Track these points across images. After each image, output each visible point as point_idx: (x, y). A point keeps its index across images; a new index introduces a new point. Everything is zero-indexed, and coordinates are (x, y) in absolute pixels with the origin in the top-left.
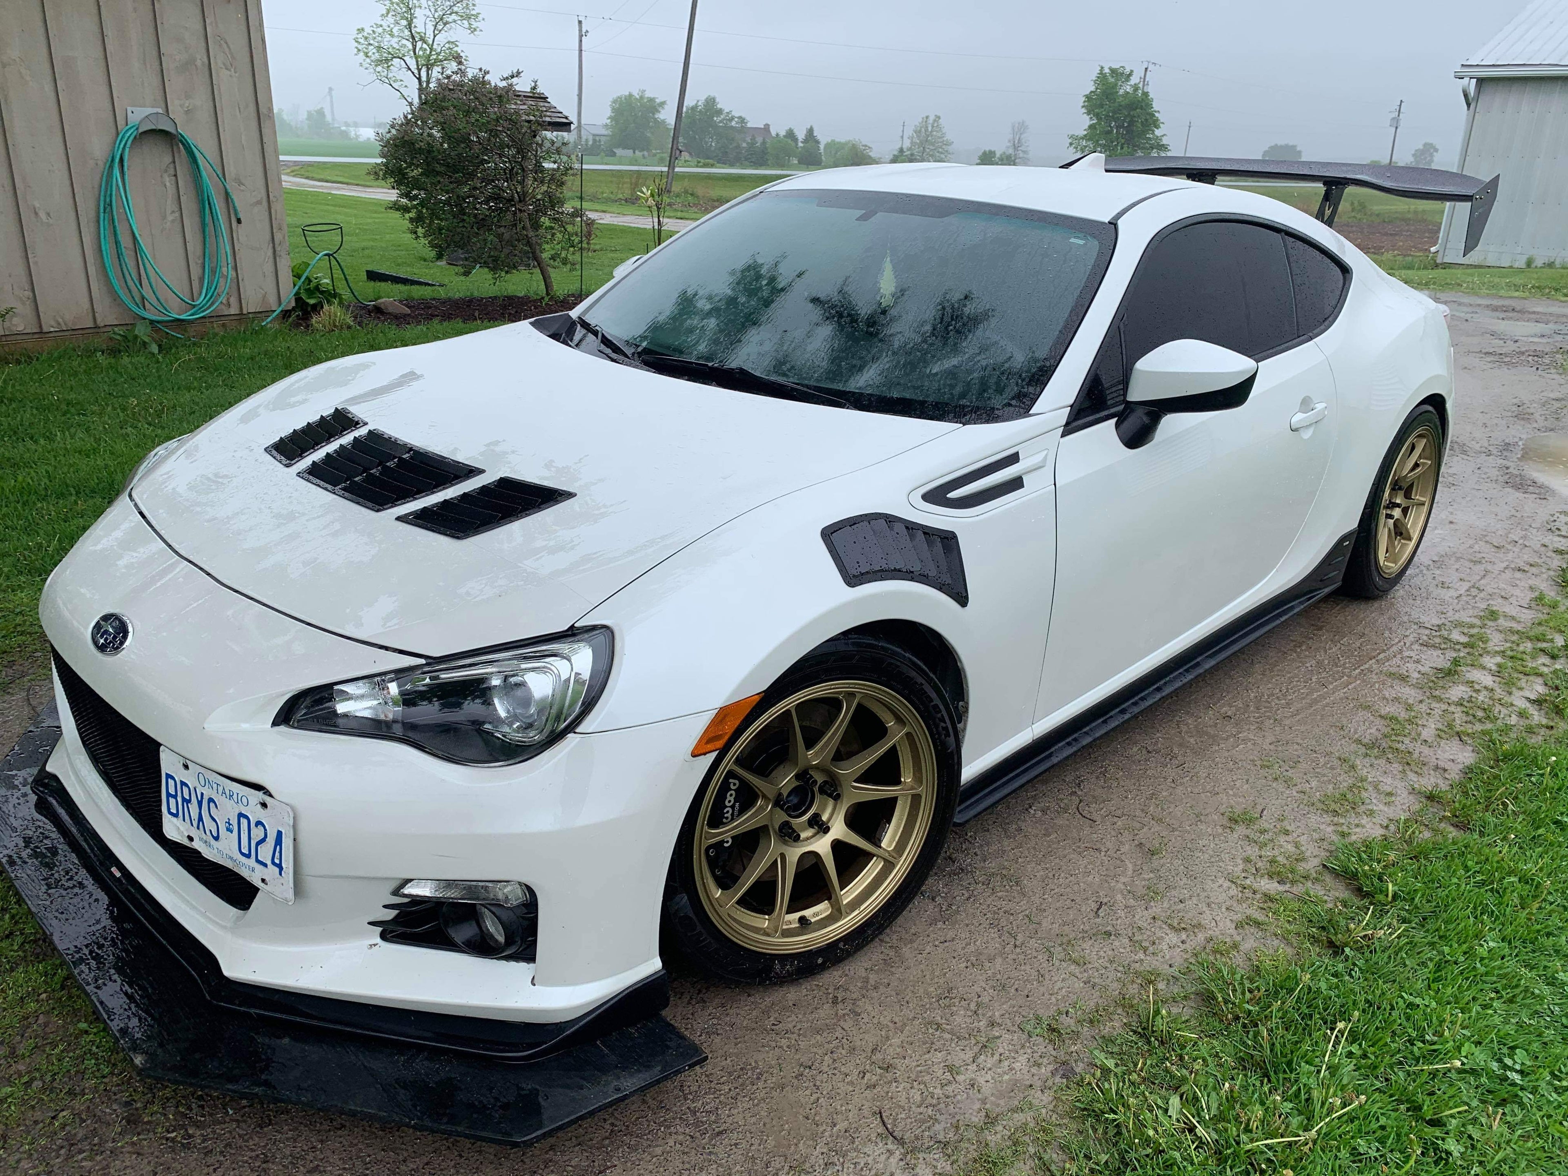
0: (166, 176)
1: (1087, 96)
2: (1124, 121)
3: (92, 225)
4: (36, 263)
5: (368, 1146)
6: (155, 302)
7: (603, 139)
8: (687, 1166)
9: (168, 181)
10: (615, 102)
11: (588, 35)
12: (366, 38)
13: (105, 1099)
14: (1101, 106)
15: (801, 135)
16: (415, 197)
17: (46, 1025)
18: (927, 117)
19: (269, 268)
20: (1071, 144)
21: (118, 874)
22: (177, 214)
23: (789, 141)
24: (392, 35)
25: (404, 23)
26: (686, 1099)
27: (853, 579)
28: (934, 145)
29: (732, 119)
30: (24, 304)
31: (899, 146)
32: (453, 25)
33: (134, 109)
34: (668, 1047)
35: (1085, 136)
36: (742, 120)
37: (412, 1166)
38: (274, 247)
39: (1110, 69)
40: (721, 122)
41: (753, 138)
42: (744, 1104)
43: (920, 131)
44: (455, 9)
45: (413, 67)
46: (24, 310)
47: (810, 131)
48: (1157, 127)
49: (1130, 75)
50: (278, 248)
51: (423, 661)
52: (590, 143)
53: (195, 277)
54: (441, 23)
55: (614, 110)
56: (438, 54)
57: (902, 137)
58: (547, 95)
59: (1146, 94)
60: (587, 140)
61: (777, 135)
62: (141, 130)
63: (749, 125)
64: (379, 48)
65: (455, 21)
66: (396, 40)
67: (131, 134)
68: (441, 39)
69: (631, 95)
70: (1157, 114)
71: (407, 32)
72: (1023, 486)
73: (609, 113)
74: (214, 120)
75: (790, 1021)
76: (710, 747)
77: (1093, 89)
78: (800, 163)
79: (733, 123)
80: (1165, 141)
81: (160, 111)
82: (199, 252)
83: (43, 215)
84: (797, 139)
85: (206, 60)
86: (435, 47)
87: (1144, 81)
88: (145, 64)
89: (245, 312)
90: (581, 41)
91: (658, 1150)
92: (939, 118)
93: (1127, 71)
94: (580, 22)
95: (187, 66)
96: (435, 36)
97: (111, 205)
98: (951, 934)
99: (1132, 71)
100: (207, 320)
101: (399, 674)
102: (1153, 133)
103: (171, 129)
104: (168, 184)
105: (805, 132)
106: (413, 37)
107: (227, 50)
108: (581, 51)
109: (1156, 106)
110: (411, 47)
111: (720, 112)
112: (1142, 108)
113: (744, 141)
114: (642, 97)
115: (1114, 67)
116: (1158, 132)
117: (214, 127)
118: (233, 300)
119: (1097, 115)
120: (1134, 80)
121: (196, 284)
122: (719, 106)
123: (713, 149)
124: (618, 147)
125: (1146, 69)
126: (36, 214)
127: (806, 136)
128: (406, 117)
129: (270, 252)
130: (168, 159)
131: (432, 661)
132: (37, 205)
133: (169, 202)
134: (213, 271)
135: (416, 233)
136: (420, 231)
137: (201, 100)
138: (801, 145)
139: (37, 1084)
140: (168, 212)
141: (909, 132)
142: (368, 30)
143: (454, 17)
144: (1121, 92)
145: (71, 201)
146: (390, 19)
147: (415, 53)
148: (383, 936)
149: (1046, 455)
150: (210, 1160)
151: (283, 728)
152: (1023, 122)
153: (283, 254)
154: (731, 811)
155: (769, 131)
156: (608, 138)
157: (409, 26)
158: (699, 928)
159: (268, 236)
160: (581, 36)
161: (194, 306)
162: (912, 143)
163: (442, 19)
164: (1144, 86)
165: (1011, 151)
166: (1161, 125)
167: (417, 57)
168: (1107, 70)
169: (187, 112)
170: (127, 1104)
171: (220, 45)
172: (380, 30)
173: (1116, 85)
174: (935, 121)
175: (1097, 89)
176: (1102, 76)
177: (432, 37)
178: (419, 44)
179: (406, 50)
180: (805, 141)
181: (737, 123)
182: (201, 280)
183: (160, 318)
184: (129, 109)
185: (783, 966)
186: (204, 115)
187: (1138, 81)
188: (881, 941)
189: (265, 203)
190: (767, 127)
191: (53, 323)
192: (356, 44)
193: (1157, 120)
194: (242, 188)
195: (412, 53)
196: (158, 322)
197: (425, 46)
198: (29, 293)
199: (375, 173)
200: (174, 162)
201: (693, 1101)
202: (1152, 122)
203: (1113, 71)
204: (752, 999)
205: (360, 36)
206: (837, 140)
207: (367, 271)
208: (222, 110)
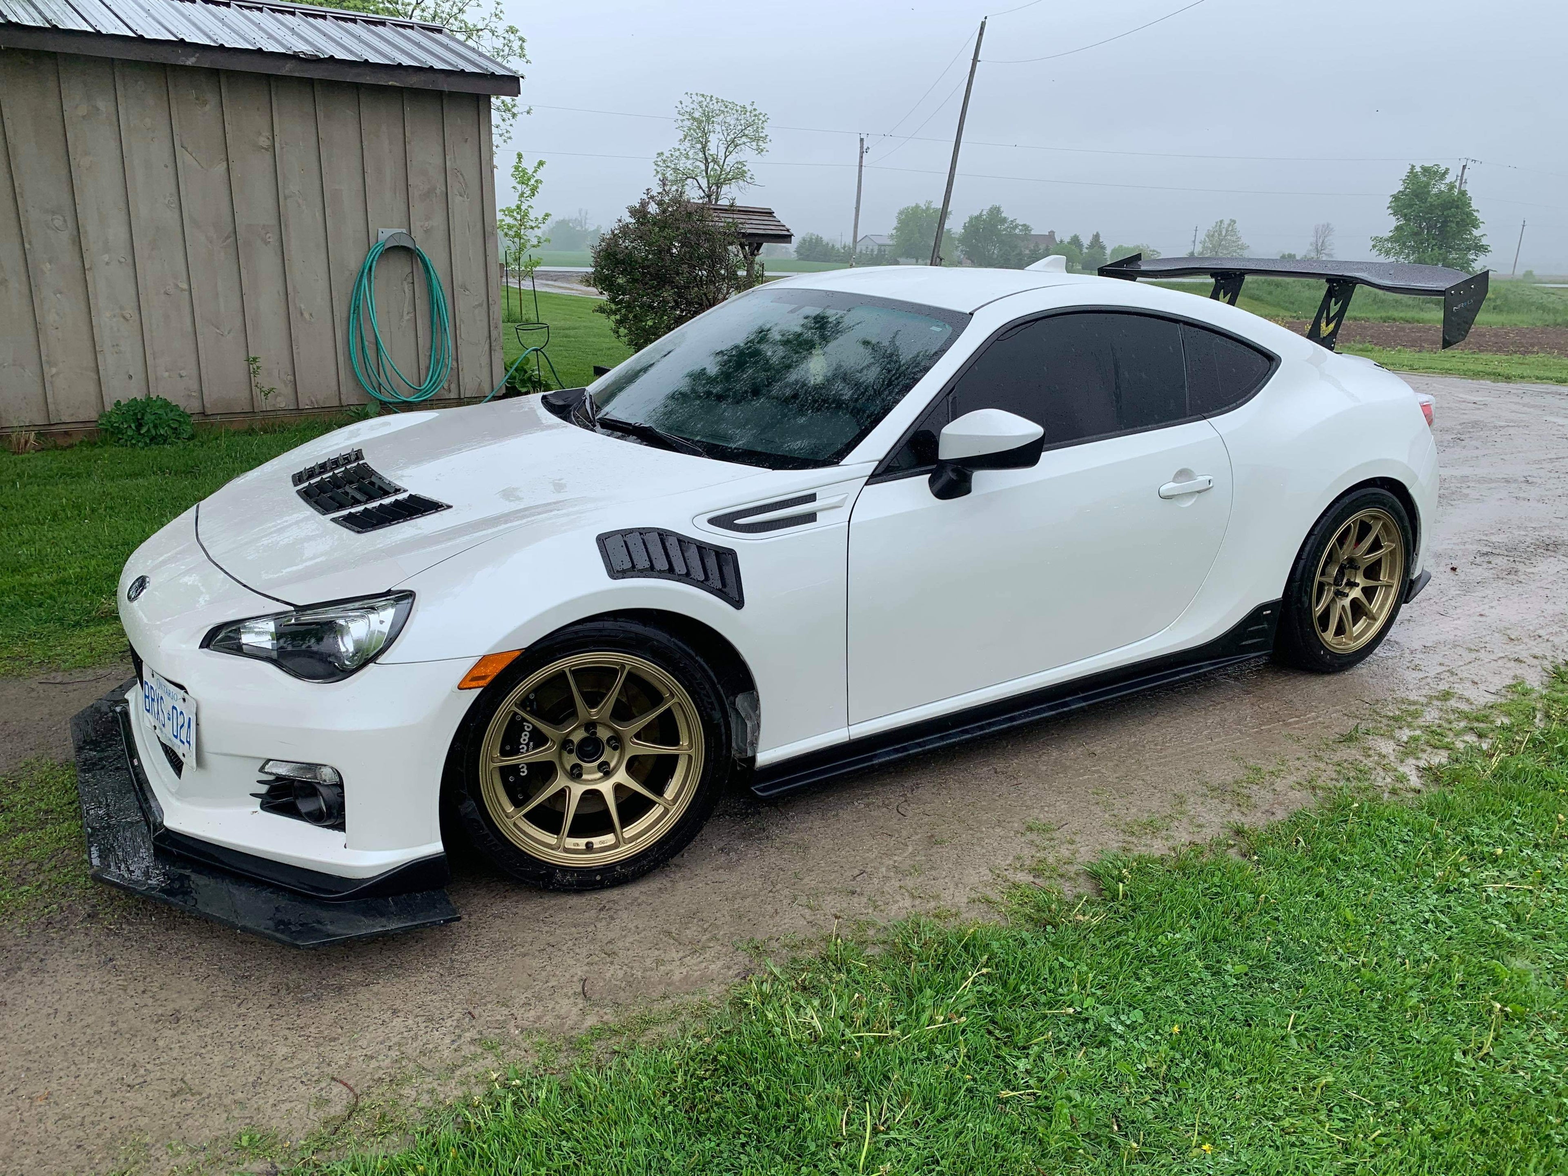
0: (405, 283)
1: (1394, 196)
2: (1437, 221)
3: (345, 323)
4: (298, 353)
5: (227, 950)
6: (388, 388)
7: (888, 248)
8: (427, 990)
9: (407, 287)
10: (901, 213)
11: (869, 151)
12: (664, 161)
13: (82, 901)
14: (1411, 206)
15: (1086, 241)
16: (621, 302)
17: (68, 855)
18: (1221, 222)
19: (485, 360)
20: (1374, 246)
21: (136, 763)
22: (412, 315)
23: (1073, 247)
24: (687, 158)
25: (699, 146)
26: (452, 952)
27: (615, 573)
28: (1227, 249)
29: (1016, 226)
30: (286, 386)
31: (1190, 251)
32: (743, 146)
33: (383, 229)
34: (436, 907)
35: (1391, 237)
36: (1026, 227)
37: (249, 965)
38: (490, 343)
39: (1422, 167)
40: (1004, 230)
41: (1037, 245)
42: (491, 961)
43: (1213, 236)
44: (746, 132)
45: (704, 185)
46: (288, 391)
47: (1097, 237)
48: (1476, 226)
49: (1447, 171)
50: (494, 344)
51: (292, 608)
52: (875, 253)
53: (423, 366)
54: (732, 145)
55: (900, 221)
56: (728, 174)
57: (1194, 242)
58: (773, 210)
59: (1463, 193)
60: (872, 250)
61: (1061, 241)
62: (386, 247)
63: (1033, 233)
64: (676, 170)
65: (744, 143)
66: (691, 162)
67: (380, 249)
68: (731, 160)
69: (917, 206)
70: (1475, 214)
71: (701, 155)
72: (815, 520)
73: (895, 223)
74: (447, 237)
75: (561, 917)
76: (474, 684)
77: (1401, 188)
78: (1083, 268)
79: (1017, 231)
80: (1484, 241)
81: (404, 231)
82: (428, 345)
83: (307, 316)
84: (1082, 245)
85: (444, 189)
86: (725, 167)
87: (1461, 180)
88: (395, 194)
89: (462, 397)
90: (861, 157)
91: (413, 979)
92: (1234, 222)
93: (1442, 169)
94: (862, 140)
95: (428, 195)
96: (726, 157)
97: (358, 307)
98: (725, 878)
99: (1447, 169)
100: (428, 403)
101: (276, 616)
102: (1471, 234)
103: (409, 245)
104: (407, 290)
105: (1091, 238)
106: (706, 159)
107: (462, 180)
108: (861, 166)
109: (1474, 205)
110: (703, 167)
111: (1004, 220)
112: (1457, 207)
113: (1027, 248)
114: (928, 208)
115: (1426, 165)
116: (1476, 233)
117: (447, 243)
118: (453, 386)
119: (1405, 216)
120: (1449, 179)
121: (423, 372)
122: (1003, 215)
123: (995, 256)
124: (900, 256)
125: (1464, 167)
126: (302, 314)
127: (1091, 243)
128: (613, 232)
129: (487, 347)
130: (408, 270)
131: (300, 609)
132: (303, 306)
133: (406, 305)
134: (438, 362)
135: (617, 332)
136: (623, 331)
137: (438, 221)
138: (1085, 250)
139: (46, 887)
140: (405, 313)
141: (1201, 236)
142: (667, 154)
143: (744, 139)
144: (1435, 191)
145: (329, 304)
146: (687, 144)
147: (707, 173)
148: (263, 807)
149: (846, 498)
150: (128, 944)
151: (206, 650)
152: (1328, 225)
153: (497, 348)
154: (526, 748)
155: (1054, 239)
156: (893, 248)
157: (704, 149)
158: (487, 831)
159: (486, 334)
160: (862, 153)
161: (420, 390)
162: (1204, 247)
163: (733, 142)
164: (1461, 184)
165: (1313, 254)
166: (1481, 225)
167: (708, 177)
168: (1418, 169)
169: (426, 231)
170: (94, 906)
171: (457, 177)
172: (677, 153)
173: (1428, 184)
174: (1229, 225)
175: (1406, 188)
176: (1412, 174)
177: (723, 158)
178: (711, 165)
179: (699, 171)
180: (1091, 246)
181: (1021, 230)
182: (428, 368)
183: (391, 400)
184: (380, 230)
185: (564, 876)
186: (440, 234)
187: (1453, 180)
188: (666, 876)
189: (485, 305)
190: (1052, 234)
191: (308, 402)
192: (655, 167)
193: (1476, 220)
194: (467, 293)
195: (704, 173)
196: (390, 403)
197: (716, 167)
198: (291, 378)
199: (587, 281)
200: (412, 272)
201: (456, 955)
202: (1469, 221)
203: (1425, 170)
204: (541, 900)
205: (659, 159)
206: (1125, 245)
207: (595, 367)
208: (454, 230)
